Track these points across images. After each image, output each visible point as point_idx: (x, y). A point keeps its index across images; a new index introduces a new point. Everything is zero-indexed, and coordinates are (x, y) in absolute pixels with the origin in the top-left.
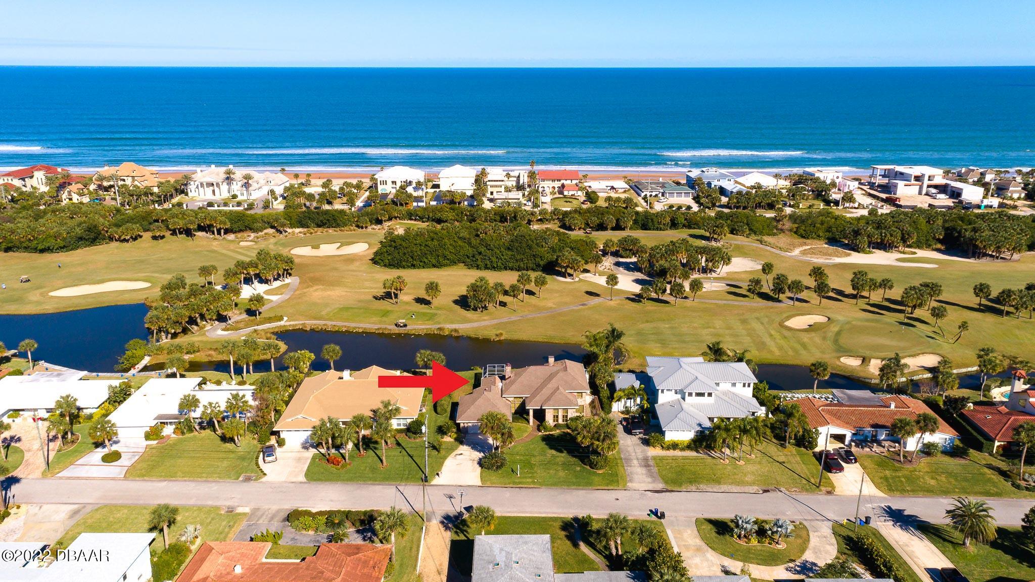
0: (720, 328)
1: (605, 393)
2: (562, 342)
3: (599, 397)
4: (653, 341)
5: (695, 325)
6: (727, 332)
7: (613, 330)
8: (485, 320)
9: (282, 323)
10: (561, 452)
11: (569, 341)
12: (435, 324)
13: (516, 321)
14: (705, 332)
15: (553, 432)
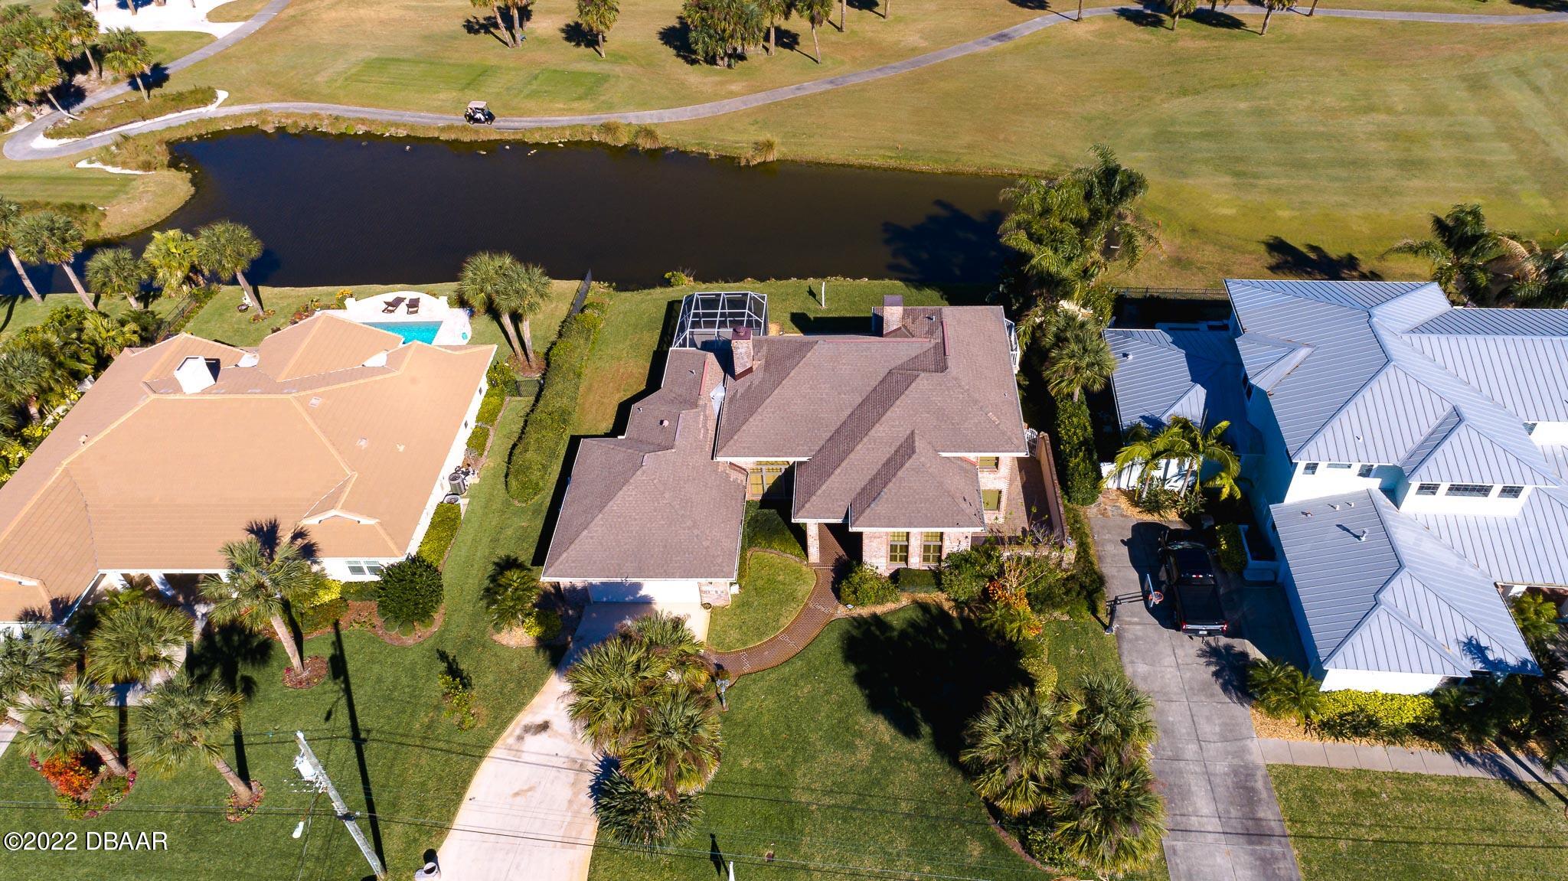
0: (1407, 112)
1: (1077, 424)
2: (940, 168)
3: (1056, 441)
4: (1206, 161)
5: (1329, 101)
6: (1432, 124)
7: (1110, 173)
8: (732, 95)
9: (210, 110)
10: (909, 731)
11: (959, 167)
12: (598, 109)
13: (813, 96)
14: (1362, 125)
15: (889, 606)
